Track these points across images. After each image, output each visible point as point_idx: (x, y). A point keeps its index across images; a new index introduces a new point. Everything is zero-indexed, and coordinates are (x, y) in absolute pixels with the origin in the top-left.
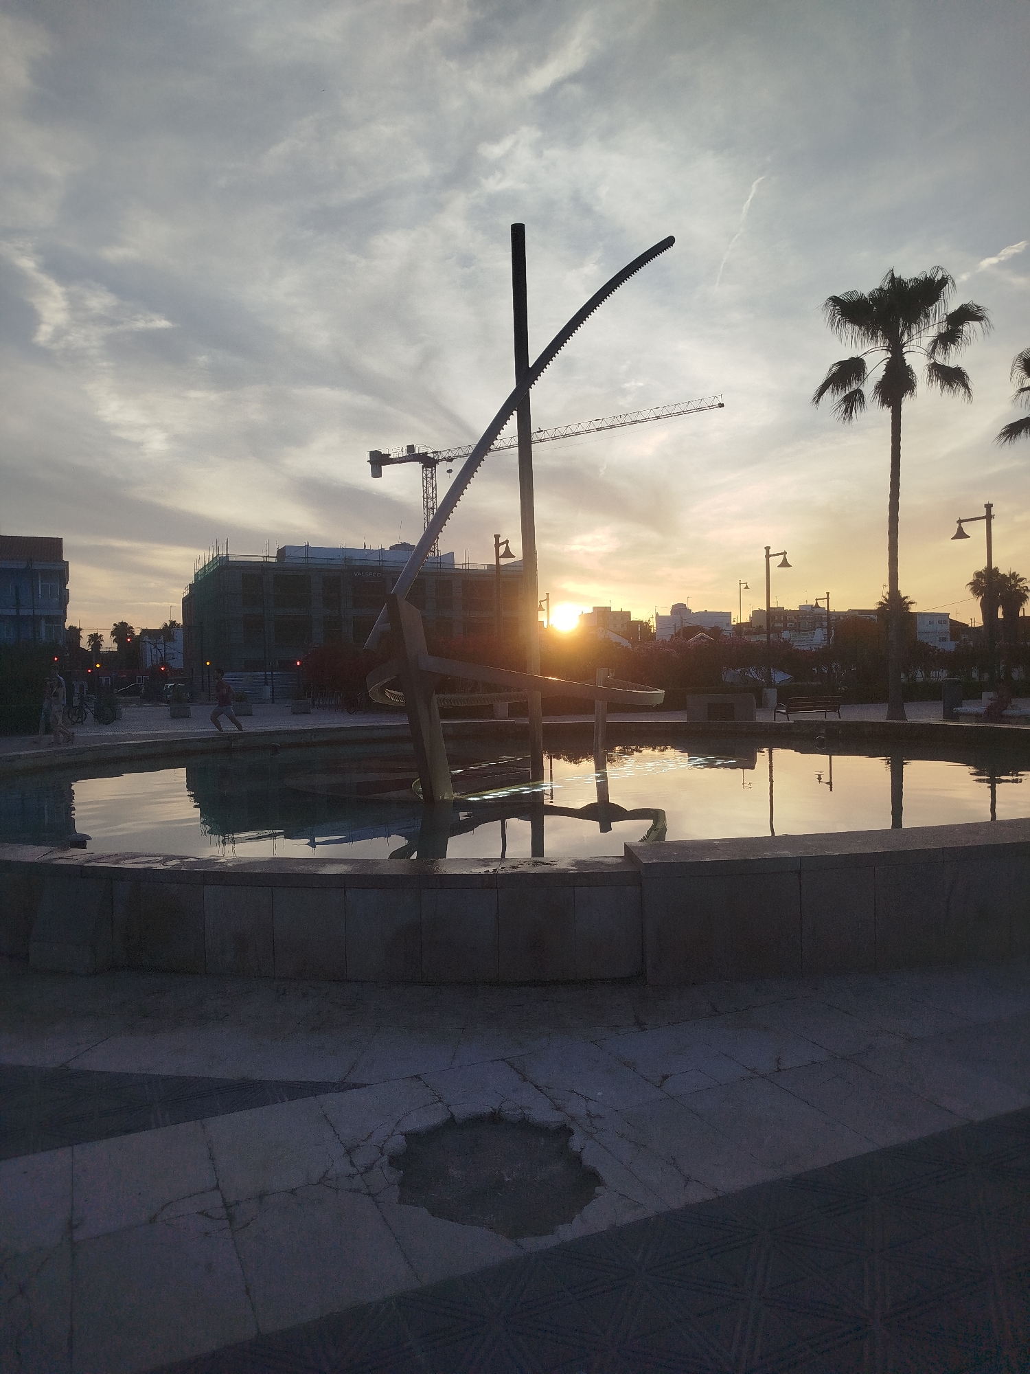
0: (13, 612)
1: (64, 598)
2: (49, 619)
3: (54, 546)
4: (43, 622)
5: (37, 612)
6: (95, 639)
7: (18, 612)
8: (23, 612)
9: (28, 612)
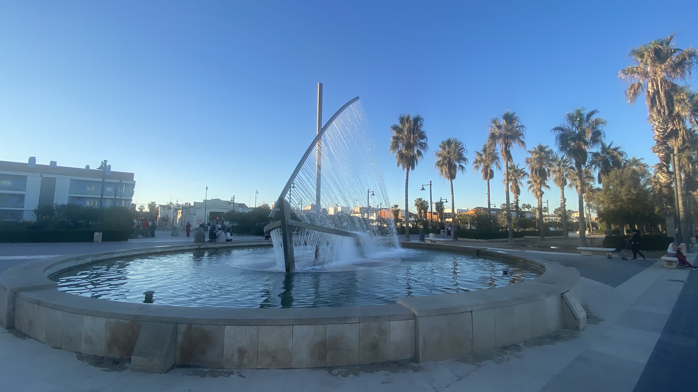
0: (113, 197)
1: (132, 194)
2: (126, 200)
3: (131, 176)
4: (124, 201)
5: (122, 198)
6: (141, 208)
7: (115, 197)
8: (117, 197)
9: (119, 198)
